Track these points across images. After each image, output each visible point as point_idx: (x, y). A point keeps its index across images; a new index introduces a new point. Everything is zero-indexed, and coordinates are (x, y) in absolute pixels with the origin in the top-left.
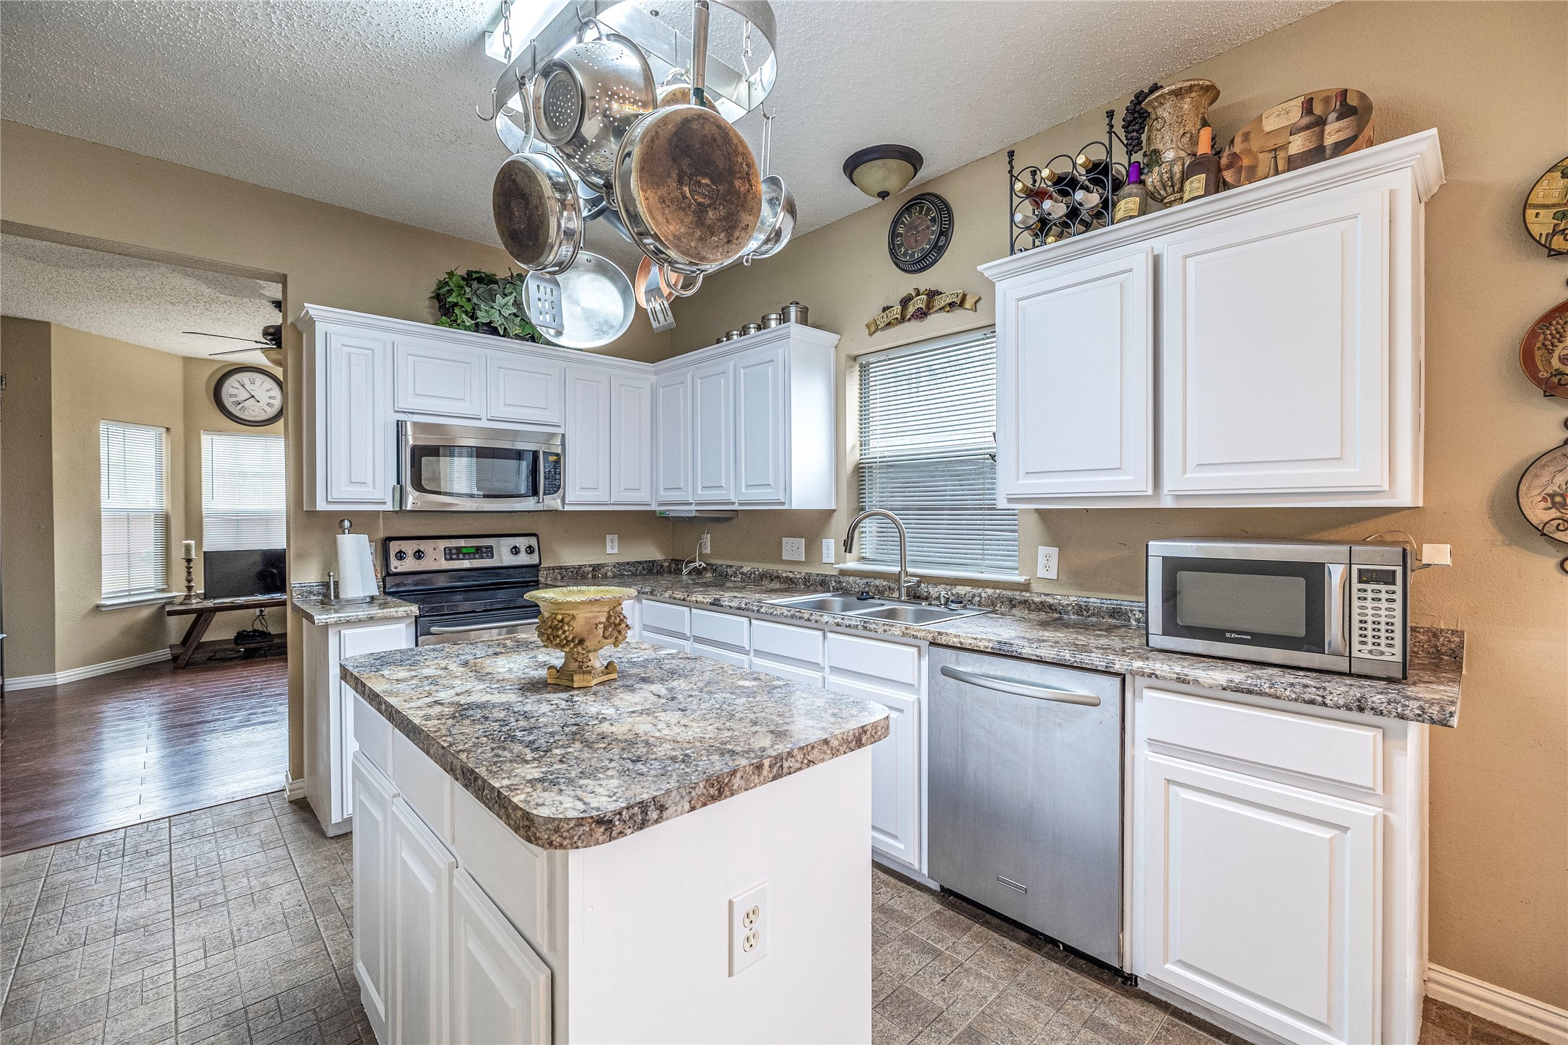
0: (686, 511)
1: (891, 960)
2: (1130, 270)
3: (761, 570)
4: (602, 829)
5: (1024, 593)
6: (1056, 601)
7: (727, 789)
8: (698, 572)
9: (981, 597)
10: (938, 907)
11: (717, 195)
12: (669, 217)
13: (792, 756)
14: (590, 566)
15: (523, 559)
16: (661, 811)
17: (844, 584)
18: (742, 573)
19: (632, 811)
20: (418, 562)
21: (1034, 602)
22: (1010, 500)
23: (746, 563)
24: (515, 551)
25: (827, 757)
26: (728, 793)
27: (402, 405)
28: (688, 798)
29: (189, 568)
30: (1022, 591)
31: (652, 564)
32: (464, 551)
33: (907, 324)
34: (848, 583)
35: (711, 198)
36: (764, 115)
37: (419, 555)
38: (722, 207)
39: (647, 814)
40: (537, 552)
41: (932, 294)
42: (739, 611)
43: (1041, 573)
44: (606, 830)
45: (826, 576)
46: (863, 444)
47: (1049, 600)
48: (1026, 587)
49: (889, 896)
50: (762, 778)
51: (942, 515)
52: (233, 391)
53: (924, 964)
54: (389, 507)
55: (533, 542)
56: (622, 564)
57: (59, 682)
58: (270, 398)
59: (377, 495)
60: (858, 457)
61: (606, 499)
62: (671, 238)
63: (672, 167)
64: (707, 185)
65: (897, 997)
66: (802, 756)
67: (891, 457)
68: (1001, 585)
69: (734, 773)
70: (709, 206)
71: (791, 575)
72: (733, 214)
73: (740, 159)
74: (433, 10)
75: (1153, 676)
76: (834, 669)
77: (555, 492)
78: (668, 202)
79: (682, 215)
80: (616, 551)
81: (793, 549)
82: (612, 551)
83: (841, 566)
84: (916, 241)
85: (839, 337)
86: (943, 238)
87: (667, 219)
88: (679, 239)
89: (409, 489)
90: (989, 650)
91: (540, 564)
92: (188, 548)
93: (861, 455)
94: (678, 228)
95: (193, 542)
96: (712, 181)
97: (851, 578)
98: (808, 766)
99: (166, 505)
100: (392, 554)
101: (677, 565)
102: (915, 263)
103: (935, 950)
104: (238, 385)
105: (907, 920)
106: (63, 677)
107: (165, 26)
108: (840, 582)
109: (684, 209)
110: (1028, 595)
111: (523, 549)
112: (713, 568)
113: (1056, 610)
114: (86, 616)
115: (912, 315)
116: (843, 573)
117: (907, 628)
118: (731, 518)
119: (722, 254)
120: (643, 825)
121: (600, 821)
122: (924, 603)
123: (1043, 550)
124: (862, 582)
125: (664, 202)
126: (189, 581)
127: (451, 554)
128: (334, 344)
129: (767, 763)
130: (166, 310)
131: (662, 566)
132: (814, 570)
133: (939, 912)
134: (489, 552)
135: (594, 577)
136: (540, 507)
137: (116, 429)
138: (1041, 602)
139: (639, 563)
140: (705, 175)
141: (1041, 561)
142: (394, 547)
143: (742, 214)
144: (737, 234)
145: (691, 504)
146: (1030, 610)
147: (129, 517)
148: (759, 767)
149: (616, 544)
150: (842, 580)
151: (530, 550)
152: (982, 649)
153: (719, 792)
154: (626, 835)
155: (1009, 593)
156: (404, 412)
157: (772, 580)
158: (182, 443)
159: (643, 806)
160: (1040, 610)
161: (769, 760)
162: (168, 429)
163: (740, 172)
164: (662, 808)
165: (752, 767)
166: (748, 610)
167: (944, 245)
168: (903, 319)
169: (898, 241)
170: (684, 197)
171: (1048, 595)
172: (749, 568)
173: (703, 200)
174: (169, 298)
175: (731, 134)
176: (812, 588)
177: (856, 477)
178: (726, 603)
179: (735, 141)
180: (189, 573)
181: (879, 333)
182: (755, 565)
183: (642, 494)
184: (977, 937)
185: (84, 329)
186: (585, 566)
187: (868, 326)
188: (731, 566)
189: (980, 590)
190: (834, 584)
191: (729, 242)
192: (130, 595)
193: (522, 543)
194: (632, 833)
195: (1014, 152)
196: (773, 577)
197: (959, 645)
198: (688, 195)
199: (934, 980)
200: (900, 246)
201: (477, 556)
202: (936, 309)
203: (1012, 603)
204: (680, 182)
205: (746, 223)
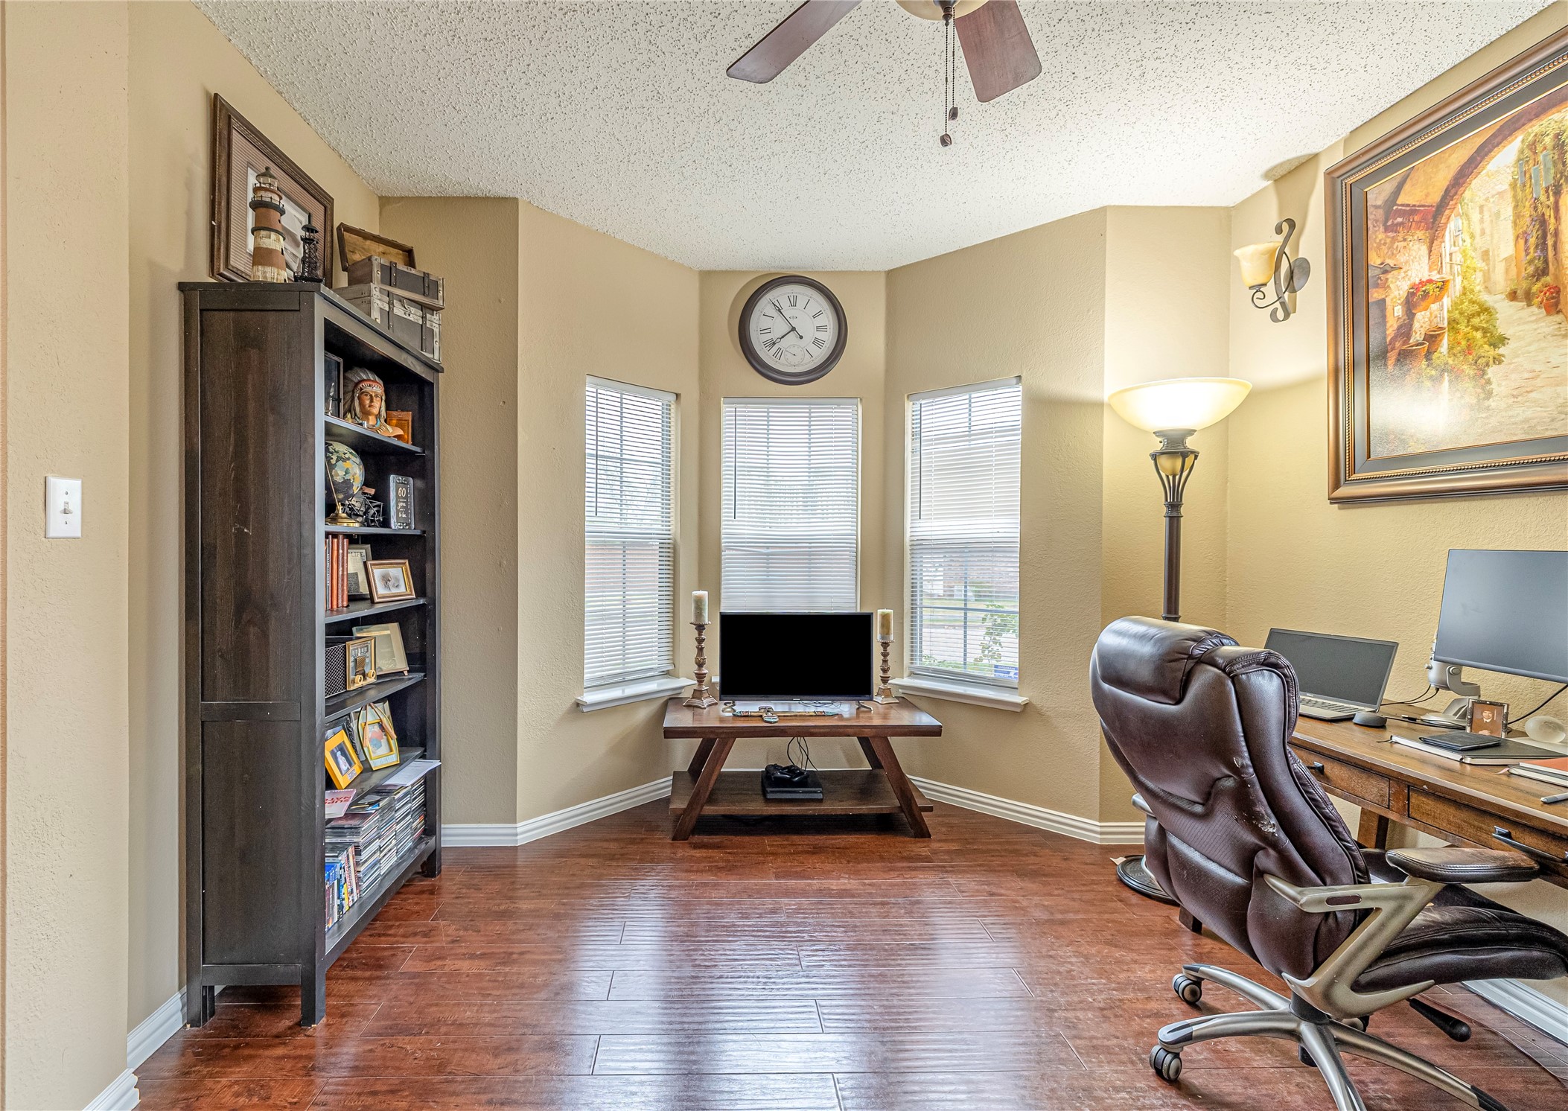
29: (700, 641)
52: (765, 323)
57: (521, 840)
58: (818, 329)
92: (699, 602)
95: (704, 594)
99: (674, 527)
104: (773, 312)
106: (527, 830)
114: (560, 721)
126: (700, 665)
137: (607, 397)
147: (626, 546)
158: (696, 418)
162: (678, 396)
180: (700, 650)
192: (622, 684)
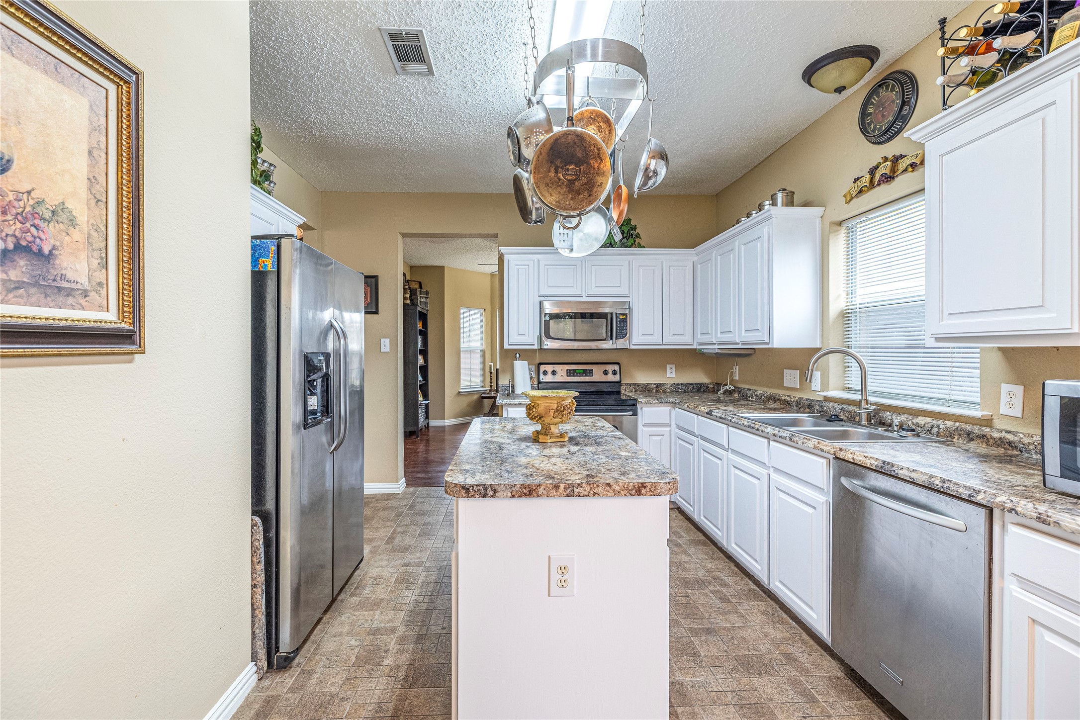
0: (712, 349)
1: (769, 686)
2: (1054, 103)
3: (769, 393)
4: (464, 491)
5: (984, 428)
6: (1016, 439)
7: (534, 492)
8: (729, 393)
9: (939, 429)
10: (840, 674)
11: (580, 172)
12: (552, 192)
13: (581, 487)
14: (655, 384)
15: (611, 378)
16: (495, 492)
17: (825, 408)
18: (756, 395)
19: (478, 488)
20: (553, 376)
21: (992, 438)
22: (938, 340)
23: (761, 388)
24: (606, 373)
25: (610, 494)
26: (535, 495)
27: (543, 292)
28: (510, 490)
29: (491, 376)
30: (982, 426)
31: (700, 385)
32: (577, 371)
33: (877, 188)
34: (828, 407)
35: (576, 175)
36: (649, 100)
37: (554, 373)
38: (583, 178)
39: (487, 491)
40: (619, 374)
41: (896, 159)
42: (721, 420)
43: (1004, 409)
44: (466, 492)
45: (813, 401)
46: (850, 293)
47: (1010, 437)
48: (988, 422)
49: (800, 651)
50: (559, 493)
51: (918, 353)
53: (796, 701)
54: (536, 347)
55: (616, 367)
56: (678, 384)
57: (446, 424)
59: (530, 341)
60: (844, 304)
61: (660, 341)
62: (554, 203)
63: (551, 166)
64: (573, 169)
65: (757, 707)
66: (589, 489)
67: (871, 303)
68: (963, 419)
69: (539, 485)
70: (575, 180)
71: (788, 399)
72: (591, 180)
73: (592, 148)
74: (518, 96)
75: (1013, 512)
76: (776, 470)
77: (624, 337)
78: (550, 185)
79: (559, 189)
80: (673, 375)
81: (791, 378)
82: (671, 376)
83: (825, 394)
84: (883, 116)
85: (824, 209)
86: (906, 107)
87: (551, 194)
88: (559, 202)
89: (544, 338)
90: (873, 467)
91: (621, 382)
92: (490, 366)
93: (847, 302)
94: (557, 197)
95: (492, 364)
96: (576, 165)
97: (831, 403)
98: (594, 496)
99: (484, 346)
100: (541, 372)
101: (718, 387)
102: (882, 135)
103: (813, 697)
105: (803, 670)
106: (448, 422)
107: (435, 143)
108: (822, 406)
109: (560, 186)
110: (988, 430)
111: (610, 372)
112: (738, 390)
113: (1016, 447)
114: (455, 396)
115: (879, 181)
116: (827, 399)
117: (819, 443)
118: (751, 354)
119: (586, 203)
120: (485, 496)
121: (463, 487)
122: (880, 429)
123: (1005, 388)
124: (838, 407)
125: (548, 185)
126: (491, 383)
127: (570, 373)
128: (512, 265)
129: (562, 486)
130: (477, 254)
131: (708, 387)
132: (805, 396)
133: (838, 678)
134: (591, 373)
135: (657, 391)
136: (614, 347)
137: (466, 312)
138: (1000, 439)
139: (691, 384)
140: (570, 163)
141: (1004, 398)
142: (543, 368)
143: (598, 178)
144: (595, 190)
145: (715, 344)
146: (988, 445)
147: (470, 351)
148: (557, 487)
149: (673, 370)
150: (824, 404)
151: (614, 373)
152: (868, 466)
153: (530, 492)
154: (476, 497)
155: (968, 427)
156: (544, 296)
157: (775, 402)
158: (490, 316)
159: (485, 487)
160: (998, 445)
161: (564, 485)
162: (485, 309)
163: (594, 155)
164: (495, 491)
165: (551, 486)
166: (725, 419)
167: (908, 113)
168: (872, 185)
169: (868, 120)
170: (560, 179)
171: (1010, 432)
172: (761, 392)
173: (571, 178)
174: (476, 249)
175: (585, 136)
176: (802, 409)
177: (841, 321)
178: (715, 414)
179: (588, 139)
180: (491, 379)
181: (855, 200)
182: (766, 390)
183: (686, 338)
184: (861, 708)
185: (455, 267)
186: (651, 384)
187: (845, 196)
188: (750, 390)
189: (939, 422)
190: (818, 407)
191: (590, 196)
192: (471, 388)
193: (610, 368)
194: (479, 497)
195: (945, 19)
196: (775, 399)
197: (852, 461)
198: (562, 177)
199: (796, 714)
200: (869, 124)
201: (584, 375)
202: (900, 171)
203: (970, 437)
204: (556, 172)
205: (601, 182)
